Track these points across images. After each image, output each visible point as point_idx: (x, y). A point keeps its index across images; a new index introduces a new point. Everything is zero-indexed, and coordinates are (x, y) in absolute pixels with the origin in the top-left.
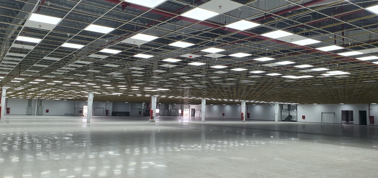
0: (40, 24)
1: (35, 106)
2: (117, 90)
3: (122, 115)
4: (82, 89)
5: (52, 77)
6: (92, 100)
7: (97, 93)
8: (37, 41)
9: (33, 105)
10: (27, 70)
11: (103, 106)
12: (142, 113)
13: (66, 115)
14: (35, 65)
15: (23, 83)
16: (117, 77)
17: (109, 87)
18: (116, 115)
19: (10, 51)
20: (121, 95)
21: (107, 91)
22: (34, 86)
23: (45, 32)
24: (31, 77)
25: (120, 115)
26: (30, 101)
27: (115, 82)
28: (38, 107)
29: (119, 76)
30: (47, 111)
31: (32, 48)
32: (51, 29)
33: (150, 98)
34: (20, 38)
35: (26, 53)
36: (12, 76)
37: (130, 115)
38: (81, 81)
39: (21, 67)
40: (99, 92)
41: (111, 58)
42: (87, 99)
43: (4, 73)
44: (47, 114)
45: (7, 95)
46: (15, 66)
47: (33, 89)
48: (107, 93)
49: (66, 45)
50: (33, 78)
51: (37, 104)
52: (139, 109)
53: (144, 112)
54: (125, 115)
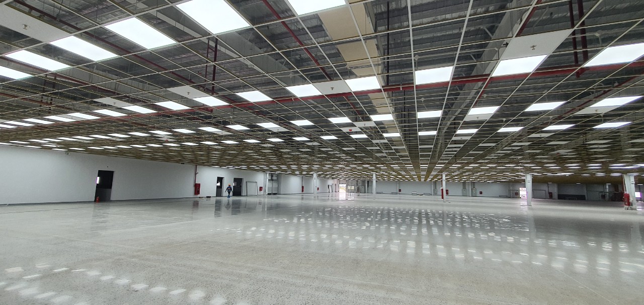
0: (478, 116)
1: (469, 188)
2: (564, 169)
3: (573, 199)
4: (518, 171)
5: (486, 161)
6: (531, 181)
7: (536, 174)
8: (474, 131)
9: (467, 187)
10: (463, 158)
11: (544, 187)
12: (607, 198)
13: (500, 197)
14: (470, 152)
15: (459, 169)
16: (565, 155)
17: (553, 166)
18: (564, 198)
19: (450, 144)
20: (569, 175)
21: (550, 171)
22: (469, 170)
23: (481, 122)
24: (466, 163)
25: (569, 199)
26: (464, 183)
27: (561, 161)
28: (472, 189)
29: (569, 154)
30: (481, 193)
31: (469, 138)
32: (488, 118)
33: (622, 177)
34: (459, 132)
35: (463, 143)
36: (450, 163)
37: (586, 199)
38: (517, 163)
39: (457, 156)
40: (538, 172)
41: (558, 135)
42: (524, 181)
43: (445, 161)
44: (481, 195)
45: (446, 179)
46: (453, 156)
47: (467, 174)
48: (549, 174)
49: (502, 130)
50: (468, 164)
51: (470, 186)
52: (602, 192)
53: (611, 195)
54: (579, 199)
